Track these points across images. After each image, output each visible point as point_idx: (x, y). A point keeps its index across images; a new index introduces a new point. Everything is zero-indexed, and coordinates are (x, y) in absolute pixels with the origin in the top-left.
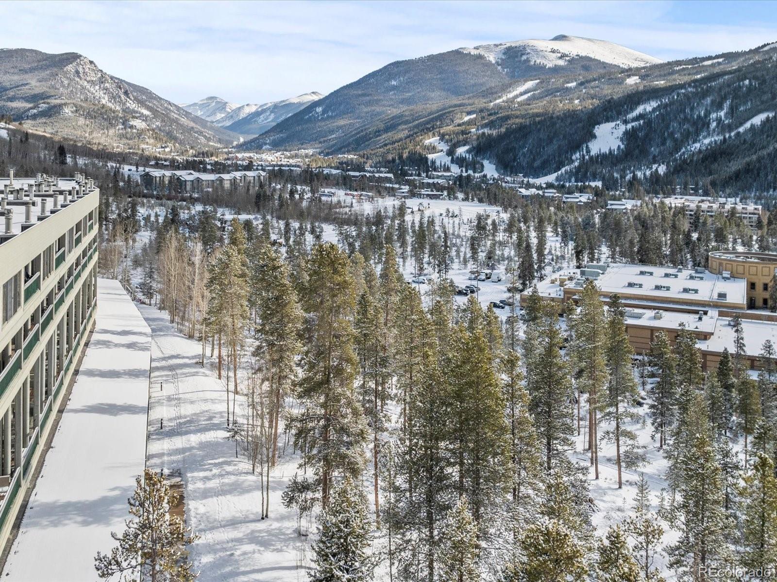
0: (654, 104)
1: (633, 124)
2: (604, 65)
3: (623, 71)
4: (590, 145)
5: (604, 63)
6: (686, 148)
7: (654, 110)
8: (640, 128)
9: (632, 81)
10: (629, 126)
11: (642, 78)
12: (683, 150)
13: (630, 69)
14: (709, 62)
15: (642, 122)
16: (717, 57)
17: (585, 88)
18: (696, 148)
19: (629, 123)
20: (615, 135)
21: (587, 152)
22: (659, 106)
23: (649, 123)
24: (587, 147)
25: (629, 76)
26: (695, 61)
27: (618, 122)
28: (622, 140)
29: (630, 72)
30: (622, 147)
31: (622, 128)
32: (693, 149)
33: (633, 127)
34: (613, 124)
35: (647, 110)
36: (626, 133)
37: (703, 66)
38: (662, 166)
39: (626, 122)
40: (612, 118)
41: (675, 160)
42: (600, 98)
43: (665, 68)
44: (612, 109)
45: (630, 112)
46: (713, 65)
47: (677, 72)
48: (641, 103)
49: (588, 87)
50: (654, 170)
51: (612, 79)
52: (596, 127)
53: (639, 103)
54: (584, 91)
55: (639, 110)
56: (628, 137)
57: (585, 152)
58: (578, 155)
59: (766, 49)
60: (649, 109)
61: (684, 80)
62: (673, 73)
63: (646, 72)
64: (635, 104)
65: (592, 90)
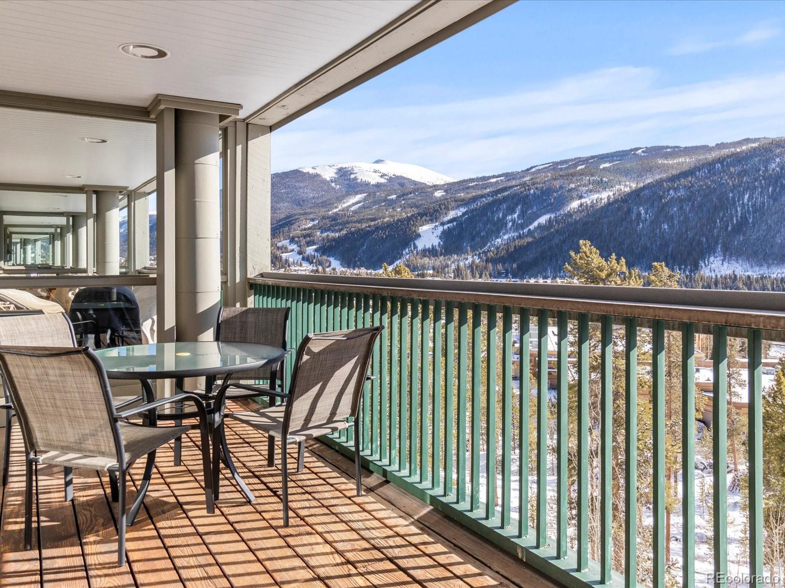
0: (463, 210)
1: (449, 225)
2: (415, 183)
3: (431, 187)
4: (417, 242)
5: (414, 181)
6: (491, 243)
7: (464, 214)
8: (454, 228)
9: (438, 194)
10: (446, 227)
11: (446, 191)
12: (489, 244)
13: (435, 186)
14: (494, 180)
15: (455, 223)
16: (499, 176)
17: (403, 200)
18: (498, 243)
19: (445, 224)
20: (435, 235)
21: (414, 248)
22: (467, 211)
23: (460, 224)
24: (414, 244)
25: (436, 190)
26: (484, 178)
27: (437, 224)
28: (441, 238)
30: (442, 243)
31: (441, 229)
32: (496, 243)
33: (448, 227)
34: (433, 225)
36: (444, 232)
37: (490, 183)
38: (475, 257)
39: (443, 224)
40: (432, 221)
41: (484, 252)
42: (417, 207)
43: (463, 185)
44: (431, 214)
45: (443, 217)
46: (497, 182)
47: (472, 187)
48: (453, 209)
49: (406, 199)
50: (470, 260)
51: (424, 193)
52: (420, 228)
53: (452, 209)
54: (403, 202)
55: (452, 214)
56: (445, 235)
57: (412, 248)
58: (407, 250)
59: (533, 170)
60: (460, 214)
61: (479, 192)
62: (469, 188)
63: (449, 188)
64: (448, 210)
65: (410, 202)
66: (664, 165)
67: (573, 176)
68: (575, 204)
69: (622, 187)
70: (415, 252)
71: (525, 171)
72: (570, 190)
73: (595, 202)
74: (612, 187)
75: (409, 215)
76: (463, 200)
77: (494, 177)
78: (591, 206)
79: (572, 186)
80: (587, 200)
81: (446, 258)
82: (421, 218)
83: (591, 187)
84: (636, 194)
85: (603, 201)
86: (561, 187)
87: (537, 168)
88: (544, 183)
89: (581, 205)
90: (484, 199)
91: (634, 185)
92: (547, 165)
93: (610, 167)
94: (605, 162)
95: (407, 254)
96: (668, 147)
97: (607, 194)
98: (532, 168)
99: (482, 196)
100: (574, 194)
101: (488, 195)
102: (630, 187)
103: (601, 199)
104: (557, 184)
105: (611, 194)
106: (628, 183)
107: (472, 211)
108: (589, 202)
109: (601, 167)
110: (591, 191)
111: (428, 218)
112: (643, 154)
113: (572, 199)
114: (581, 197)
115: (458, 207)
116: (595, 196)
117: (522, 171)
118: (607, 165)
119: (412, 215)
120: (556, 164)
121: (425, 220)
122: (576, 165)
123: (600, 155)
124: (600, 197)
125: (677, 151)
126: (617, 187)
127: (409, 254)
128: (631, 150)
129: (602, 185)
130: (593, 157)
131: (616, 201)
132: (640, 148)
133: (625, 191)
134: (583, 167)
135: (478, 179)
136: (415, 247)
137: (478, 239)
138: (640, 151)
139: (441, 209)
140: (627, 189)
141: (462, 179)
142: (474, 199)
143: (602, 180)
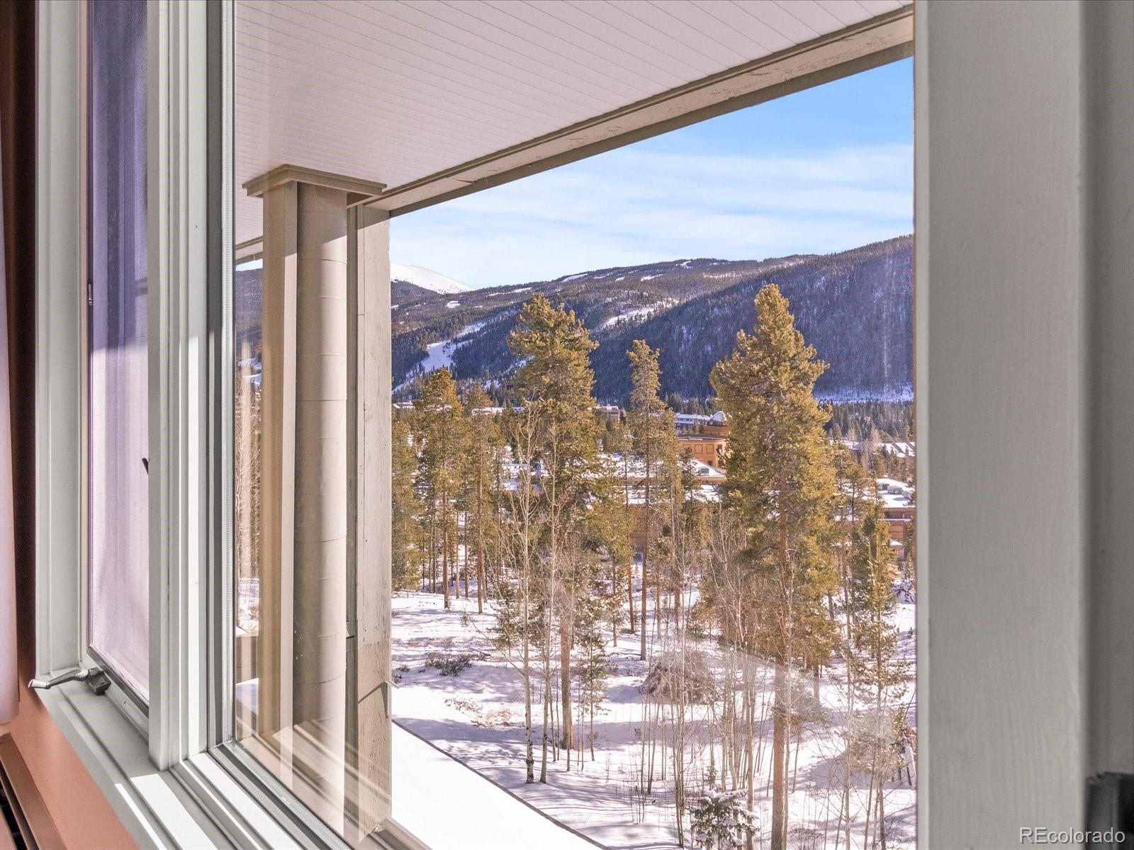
0: (482, 325)
1: (463, 343)
2: (423, 291)
3: (442, 296)
4: (424, 363)
5: (422, 289)
7: (482, 330)
8: (470, 347)
9: (452, 305)
10: (460, 345)
11: (462, 302)
12: (512, 367)
13: (447, 295)
14: (520, 291)
15: (471, 341)
16: (526, 286)
17: (408, 311)
19: (459, 342)
20: (447, 354)
21: (420, 370)
22: (485, 327)
23: (477, 342)
24: (420, 365)
25: (450, 300)
26: (507, 288)
27: (449, 341)
28: (453, 358)
29: (449, 297)
30: (454, 364)
31: (453, 348)
33: (463, 345)
34: (444, 343)
35: (476, 330)
36: (457, 351)
37: (515, 294)
38: (495, 381)
39: (456, 341)
40: (442, 337)
41: (506, 376)
42: (425, 320)
43: (482, 294)
44: (443, 329)
45: (457, 333)
46: (523, 293)
47: (493, 298)
48: (469, 323)
49: (411, 310)
50: (489, 384)
51: (433, 303)
52: (428, 346)
53: (467, 324)
54: (407, 314)
55: (467, 330)
56: (458, 356)
57: (418, 370)
58: (411, 373)
59: (565, 280)
60: (477, 329)
61: (501, 305)
62: (489, 299)
63: (464, 297)
64: (463, 324)
65: (415, 313)
66: (709, 280)
67: (610, 289)
68: (612, 321)
69: (664, 303)
70: (421, 375)
71: (556, 280)
72: (606, 305)
73: (634, 319)
74: (653, 303)
75: (414, 329)
76: (481, 313)
77: (519, 286)
78: (630, 324)
79: (610, 300)
80: (625, 316)
81: (460, 382)
82: (429, 334)
83: (630, 302)
84: (679, 311)
85: (643, 319)
86: (596, 301)
87: (570, 278)
88: (578, 295)
89: (619, 322)
90: (506, 313)
91: (677, 302)
92: (581, 276)
93: (651, 280)
94: (647, 275)
95: (411, 377)
96: (714, 260)
97: (648, 311)
98: (564, 278)
99: (504, 309)
100: (611, 309)
101: (512, 308)
102: (673, 304)
103: (641, 316)
104: (591, 297)
105: (652, 310)
106: (670, 299)
107: (492, 326)
108: (627, 319)
109: (642, 280)
110: (630, 306)
111: (438, 334)
112: (688, 267)
113: (609, 315)
114: (618, 313)
115: (475, 321)
116: (634, 313)
117: (553, 281)
118: (649, 278)
119: (418, 330)
120: (591, 274)
121: (435, 336)
122: (615, 276)
123: (641, 266)
124: (640, 313)
125: (724, 266)
126: (658, 302)
127: (414, 377)
128: (676, 262)
129: (642, 300)
130: (633, 268)
131: (656, 318)
132: (685, 261)
133: (667, 308)
134: (622, 278)
135: (500, 289)
136: (422, 369)
137: (498, 360)
138: (685, 263)
139: (454, 323)
140: (669, 306)
141: (481, 288)
142: (495, 312)
143: (642, 294)
